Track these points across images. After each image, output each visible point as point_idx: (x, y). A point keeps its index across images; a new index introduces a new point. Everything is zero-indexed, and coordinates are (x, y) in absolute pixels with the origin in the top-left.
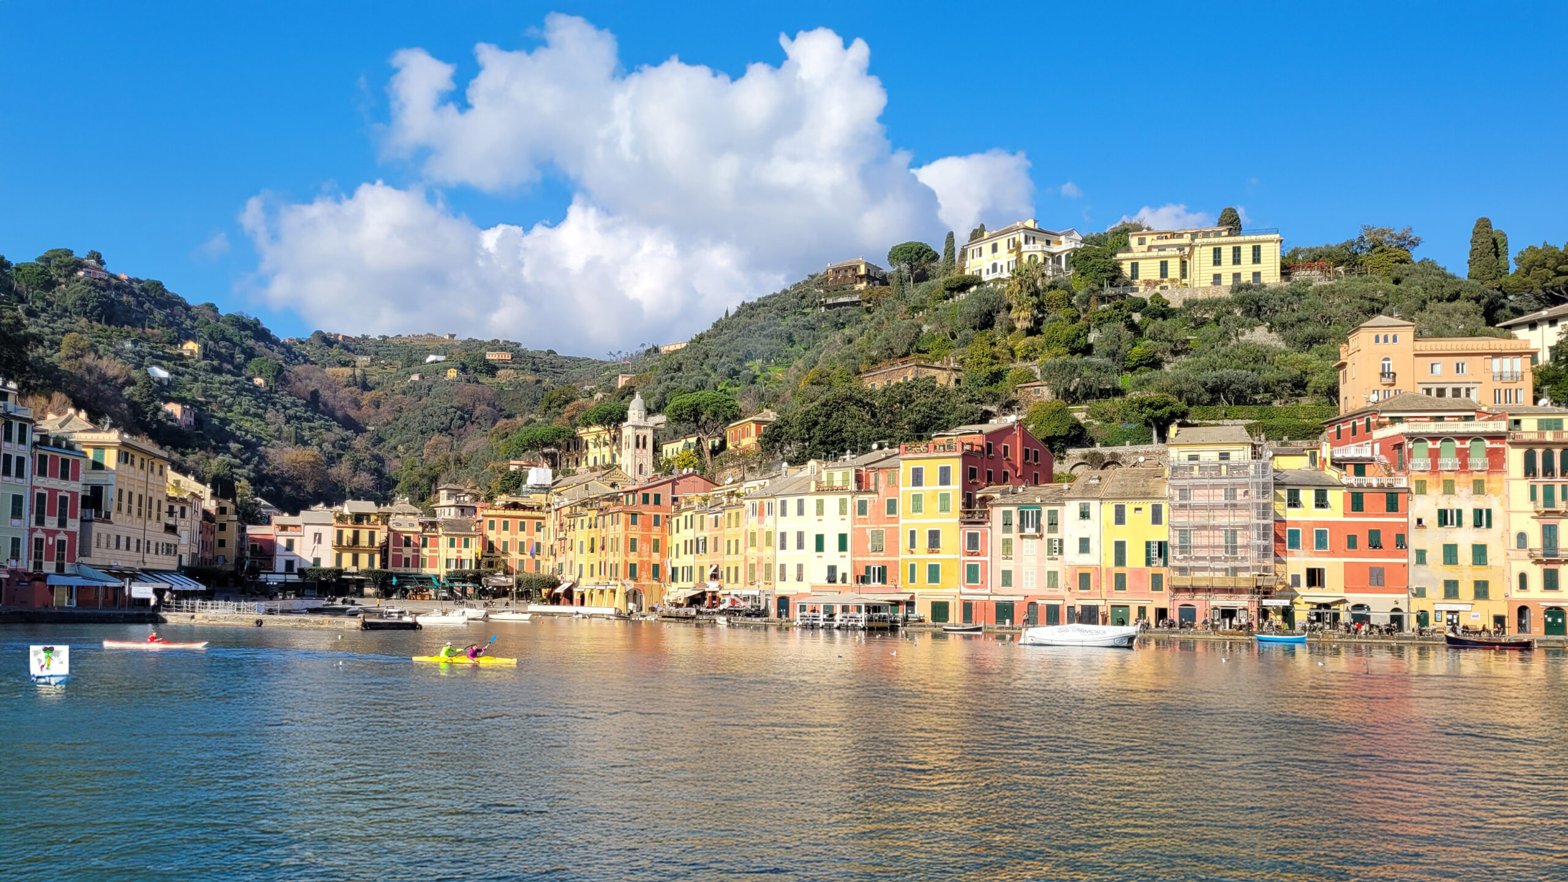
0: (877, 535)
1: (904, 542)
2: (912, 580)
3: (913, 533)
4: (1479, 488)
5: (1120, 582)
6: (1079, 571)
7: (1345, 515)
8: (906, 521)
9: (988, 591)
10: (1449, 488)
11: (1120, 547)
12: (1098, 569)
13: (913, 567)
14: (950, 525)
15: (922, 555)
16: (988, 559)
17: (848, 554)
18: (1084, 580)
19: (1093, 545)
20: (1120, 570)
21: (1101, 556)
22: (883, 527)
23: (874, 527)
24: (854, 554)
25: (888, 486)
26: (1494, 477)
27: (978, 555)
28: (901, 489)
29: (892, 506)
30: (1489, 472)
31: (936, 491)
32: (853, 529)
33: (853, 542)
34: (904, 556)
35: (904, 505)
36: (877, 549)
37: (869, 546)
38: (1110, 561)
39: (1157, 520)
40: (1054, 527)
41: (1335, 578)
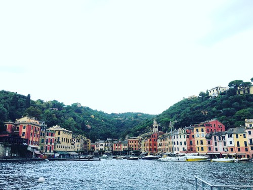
1: (196, 143)
3: (198, 141)
5: (239, 150)
8: (196, 139)
9: (213, 152)
11: (238, 143)
12: (234, 147)
13: (198, 148)
14: (204, 139)
15: (200, 146)
17: (186, 145)
18: (232, 149)
20: (239, 147)
22: (192, 140)
25: (192, 132)
27: (210, 145)
28: (195, 133)
29: (193, 136)
31: (201, 133)
32: (187, 141)
38: (236, 146)
39: (245, 137)
40: (224, 139)
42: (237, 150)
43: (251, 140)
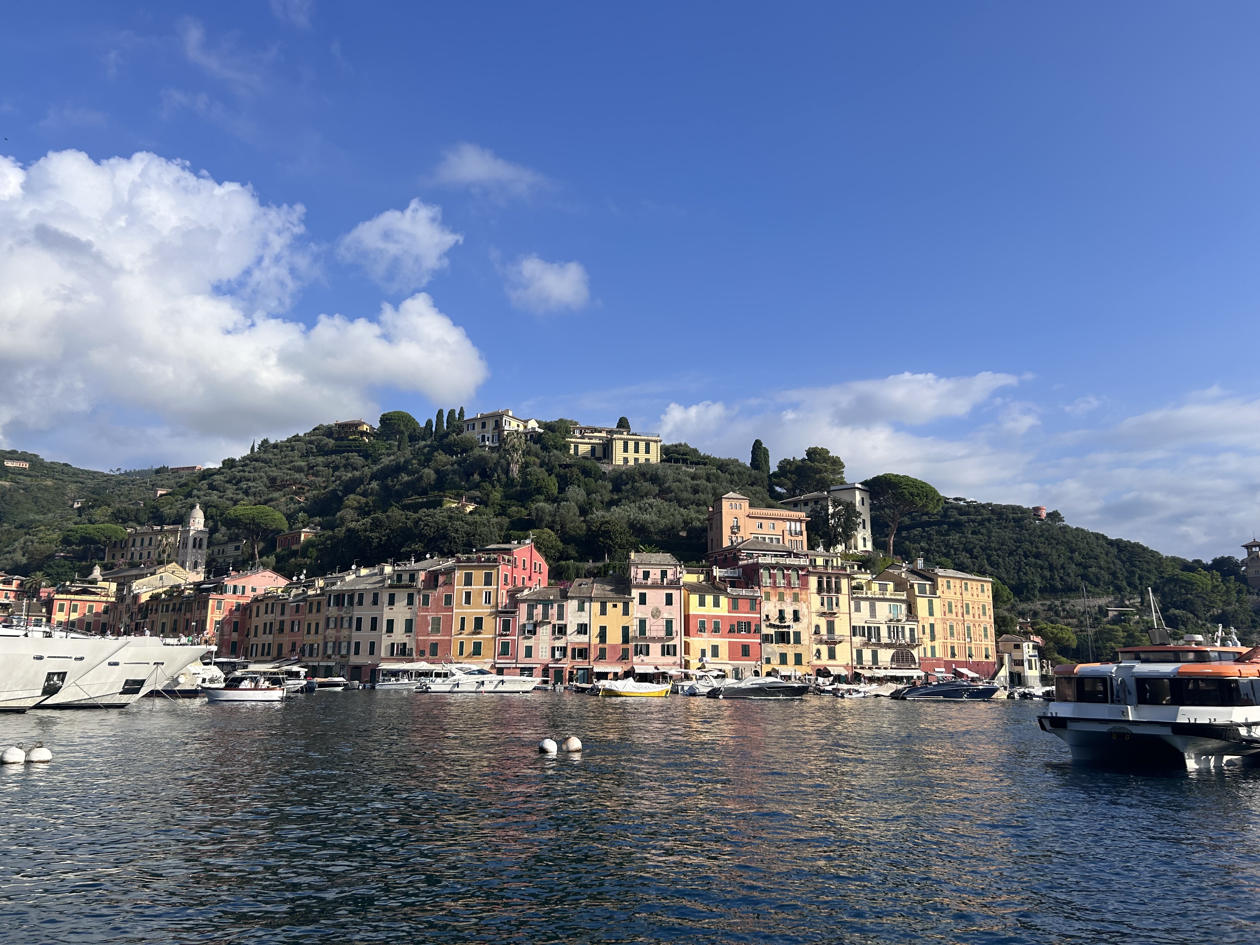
0: (436, 621)
1: (456, 625)
2: (461, 653)
4: (796, 598)
5: (602, 654)
6: (577, 646)
7: (729, 612)
9: (515, 661)
10: (781, 598)
11: (603, 630)
12: (589, 645)
13: (462, 644)
14: (490, 614)
16: (516, 638)
17: (413, 635)
18: (580, 654)
19: (587, 628)
20: (602, 646)
21: (591, 636)
22: (441, 615)
23: (434, 614)
24: (418, 634)
25: (446, 585)
26: (803, 592)
27: (509, 635)
28: (456, 587)
30: (801, 589)
31: (482, 590)
33: (417, 626)
34: (456, 636)
35: (458, 599)
36: (436, 629)
37: (430, 628)
38: (597, 639)
39: (626, 612)
40: (561, 616)
41: (724, 651)
42: (595, 654)
43: (642, 623)
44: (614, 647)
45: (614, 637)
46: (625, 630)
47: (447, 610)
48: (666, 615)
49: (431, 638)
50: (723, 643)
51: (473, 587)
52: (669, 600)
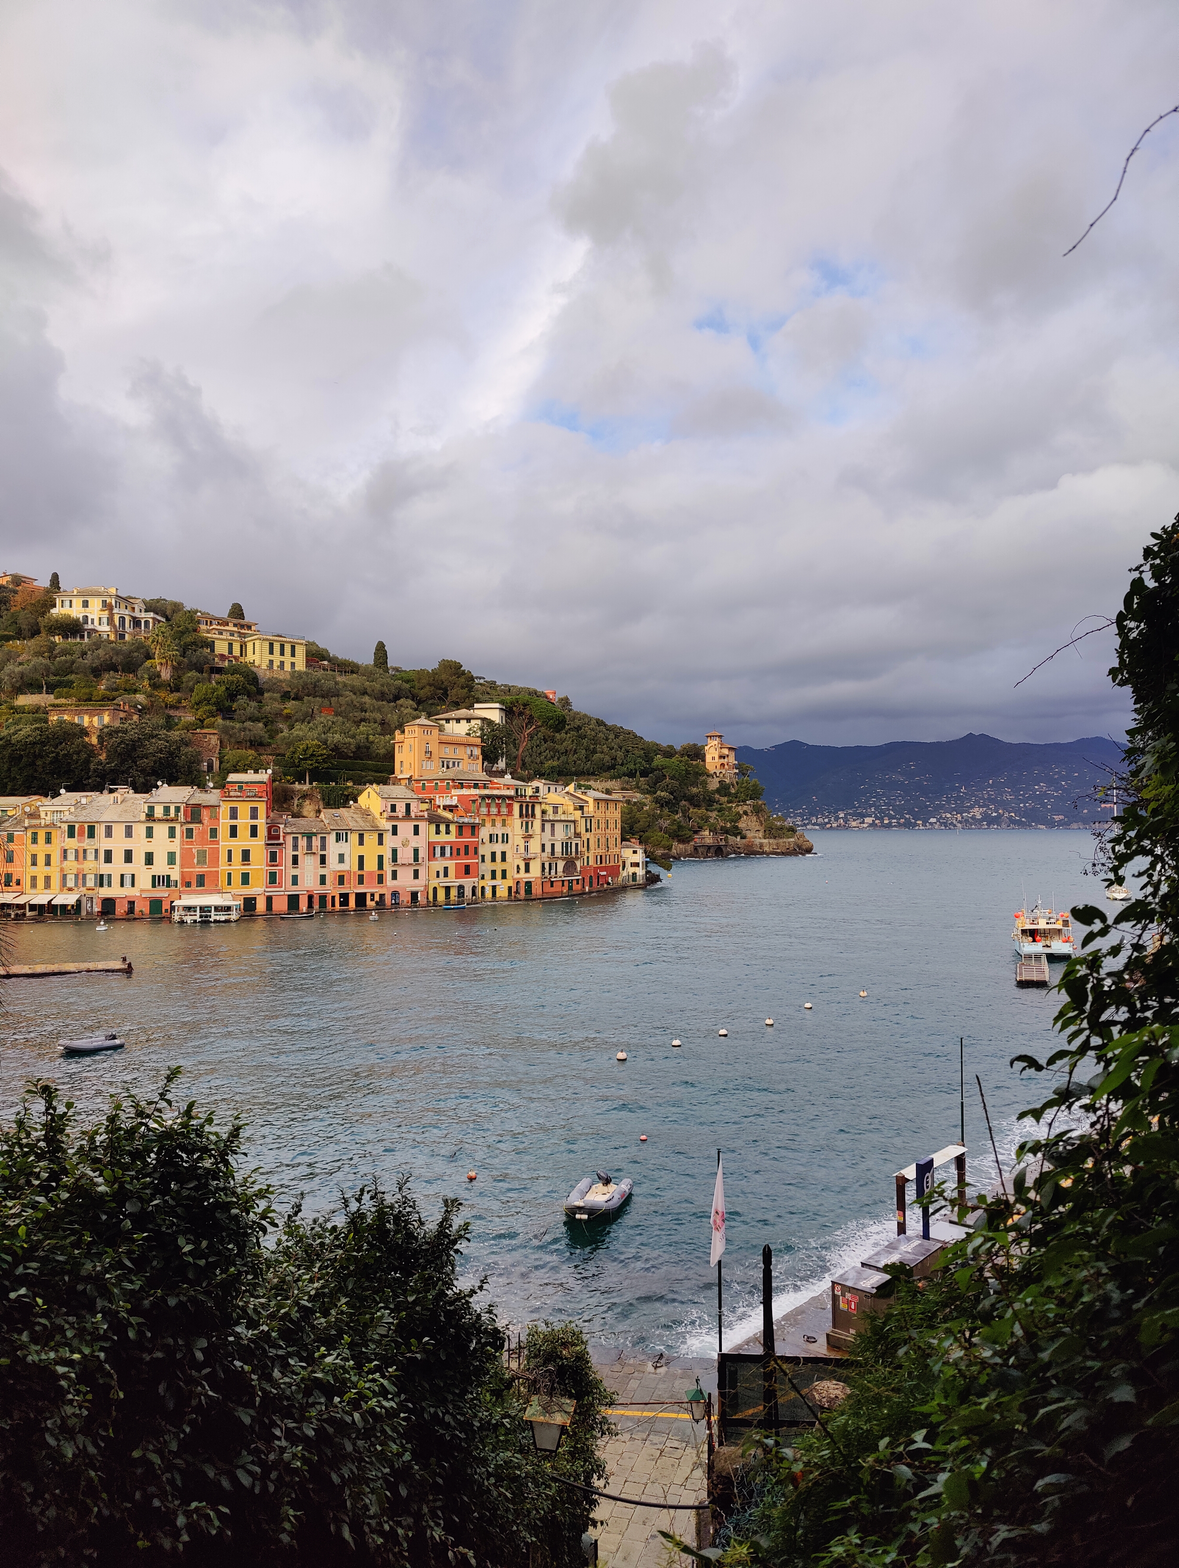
0: (202, 854)
1: (223, 857)
2: (229, 883)
3: (230, 852)
4: (504, 823)
5: (361, 879)
6: (339, 874)
7: (455, 837)
8: (225, 842)
9: (283, 889)
10: (493, 823)
11: (361, 858)
12: (349, 872)
13: (229, 874)
14: (258, 846)
15: (237, 867)
16: (283, 868)
17: (177, 867)
18: (341, 880)
19: (346, 858)
20: (360, 873)
21: (350, 865)
22: (207, 847)
23: (200, 847)
24: (182, 866)
25: (210, 819)
26: (510, 818)
27: (277, 866)
28: (221, 821)
29: (214, 832)
30: (507, 815)
31: (248, 823)
32: (181, 849)
33: (182, 857)
34: (223, 867)
35: (223, 831)
36: (202, 861)
37: (195, 861)
38: (356, 867)
39: (381, 843)
40: (323, 847)
41: (452, 872)
42: (354, 880)
43: (395, 852)
44: (371, 873)
45: (371, 865)
46: (381, 858)
47: (212, 842)
48: (415, 845)
49: (197, 870)
50: (451, 864)
51: (239, 821)
52: (416, 831)
